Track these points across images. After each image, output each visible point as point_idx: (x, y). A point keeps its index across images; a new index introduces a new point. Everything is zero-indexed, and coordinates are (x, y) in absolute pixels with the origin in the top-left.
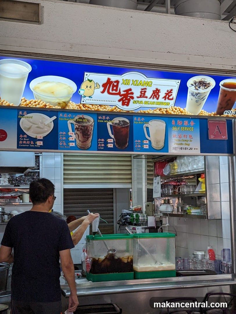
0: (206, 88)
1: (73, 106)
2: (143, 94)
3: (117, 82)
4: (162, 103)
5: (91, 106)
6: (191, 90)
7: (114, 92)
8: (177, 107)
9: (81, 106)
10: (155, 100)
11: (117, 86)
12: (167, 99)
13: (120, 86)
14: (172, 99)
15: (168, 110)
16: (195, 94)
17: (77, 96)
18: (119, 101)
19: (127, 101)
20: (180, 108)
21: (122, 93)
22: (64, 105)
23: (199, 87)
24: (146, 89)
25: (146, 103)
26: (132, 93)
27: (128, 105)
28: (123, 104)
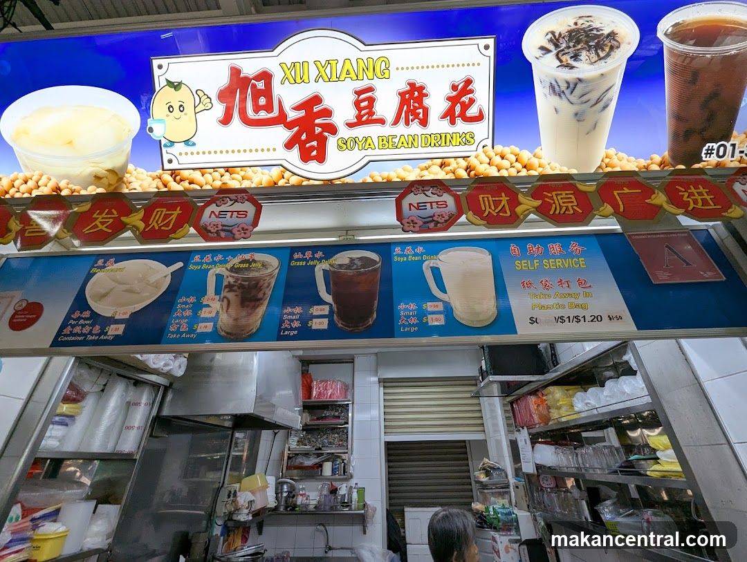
0: (602, 54)
1: (141, 180)
2: (365, 111)
3: (266, 76)
4: (442, 139)
5: (197, 175)
6: (545, 69)
7: (263, 115)
8: (507, 150)
9: (167, 177)
10: (415, 128)
11: (268, 92)
12: (459, 121)
13: (278, 90)
14: (479, 118)
15: (473, 161)
16: (563, 86)
17: (145, 143)
18: (289, 145)
19: (315, 143)
20: (517, 150)
21: (292, 115)
22: (113, 180)
23: (576, 57)
24: (370, 89)
25: (386, 142)
26: (327, 113)
27: (321, 158)
28: (305, 157)
